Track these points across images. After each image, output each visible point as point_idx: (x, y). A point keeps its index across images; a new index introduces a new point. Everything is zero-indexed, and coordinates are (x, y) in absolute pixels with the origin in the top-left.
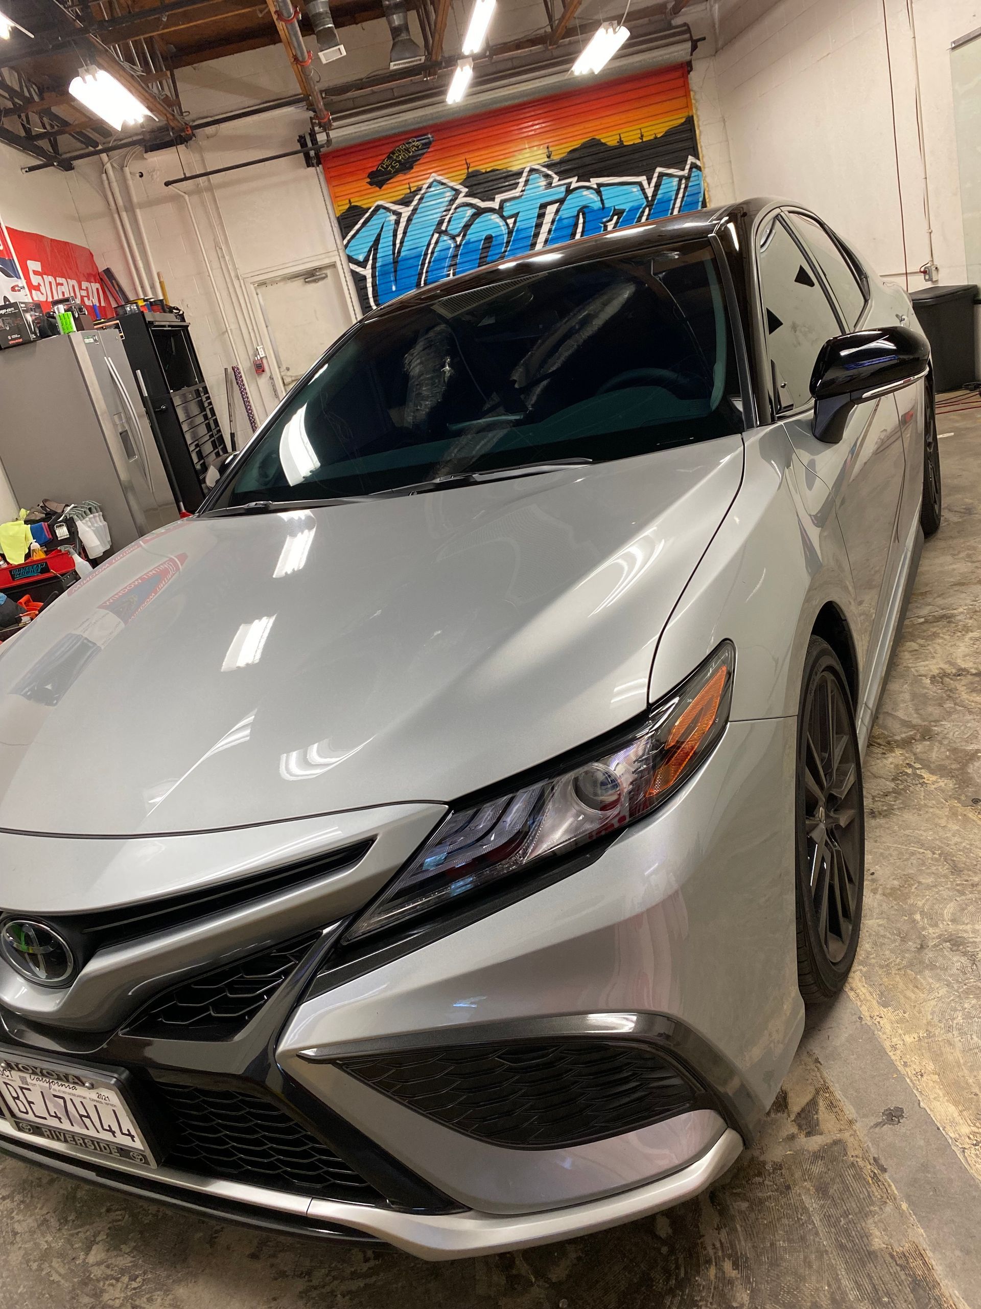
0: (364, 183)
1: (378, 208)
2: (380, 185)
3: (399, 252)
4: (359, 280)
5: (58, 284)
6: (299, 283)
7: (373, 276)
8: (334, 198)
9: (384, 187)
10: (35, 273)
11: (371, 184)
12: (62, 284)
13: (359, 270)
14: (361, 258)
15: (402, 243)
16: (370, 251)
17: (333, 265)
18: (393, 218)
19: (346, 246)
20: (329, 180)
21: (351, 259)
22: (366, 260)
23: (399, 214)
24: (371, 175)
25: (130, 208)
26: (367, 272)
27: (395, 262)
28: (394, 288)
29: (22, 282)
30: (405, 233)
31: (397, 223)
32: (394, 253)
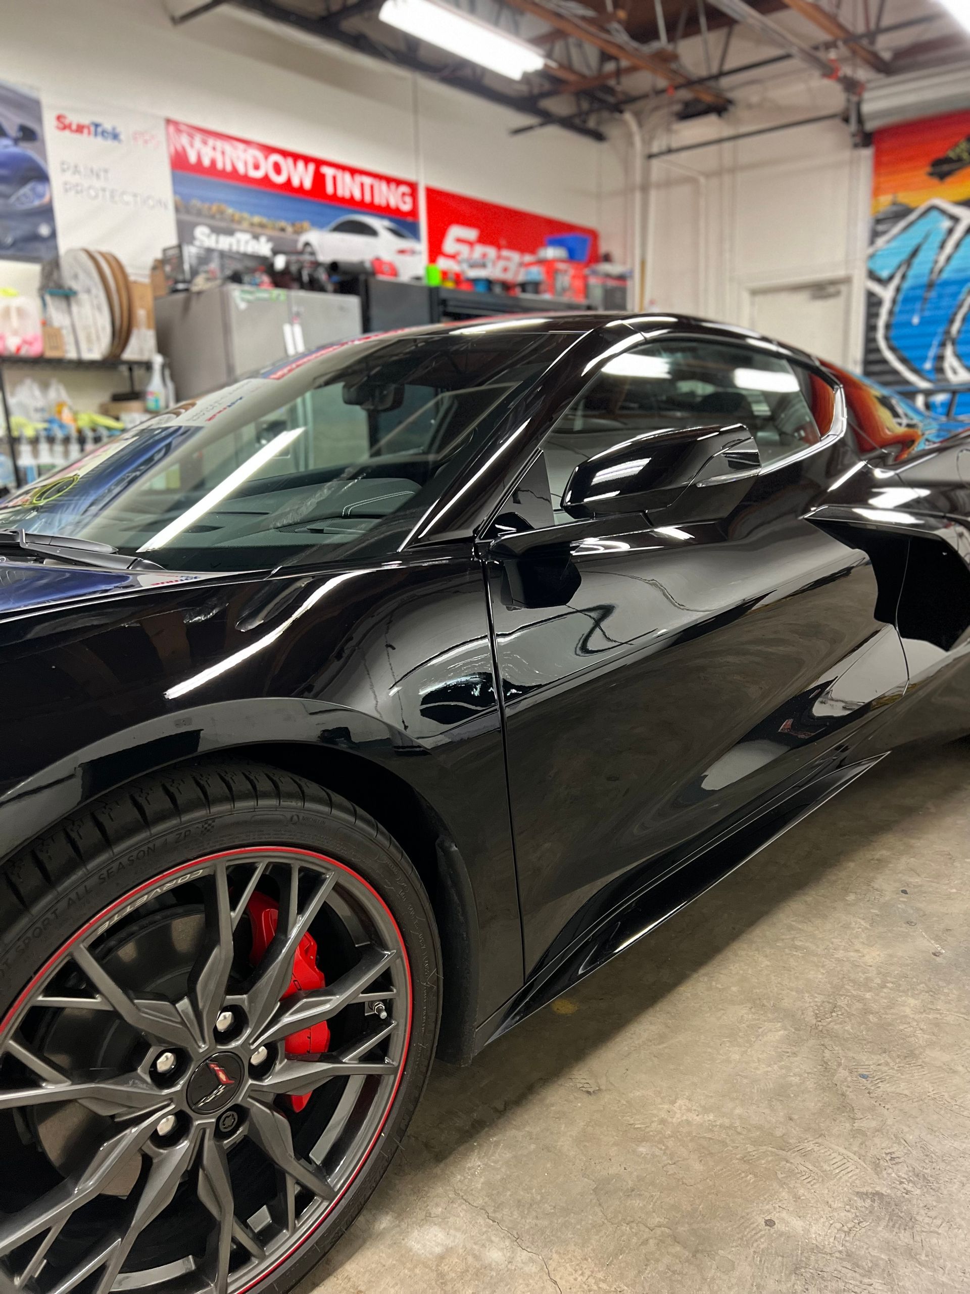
0: (922, 174)
1: (933, 208)
2: (942, 176)
3: (941, 271)
4: (873, 302)
5: (499, 257)
6: (802, 298)
7: (894, 302)
8: (877, 191)
9: (949, 180)
10: (459, 240)
11: (931, 174)
12: (508, 259)
13: (876, 288)
14: (884, 274)
15: (949, 259)
16: (899, 267)
17: (847, 280)
18: (946, 224)
19: (872, 257)
20: (879, 165)
21: (872, 276)
22: (891, 278)
23: (955, 219)
24: (937, 163)
25: (645, 188)
26: (887, 294)
27: (930, 286)
28: (916, 320)
29: (422, 246)
30: (958, 245)
31: (950, 231)
32: (932, 271)
